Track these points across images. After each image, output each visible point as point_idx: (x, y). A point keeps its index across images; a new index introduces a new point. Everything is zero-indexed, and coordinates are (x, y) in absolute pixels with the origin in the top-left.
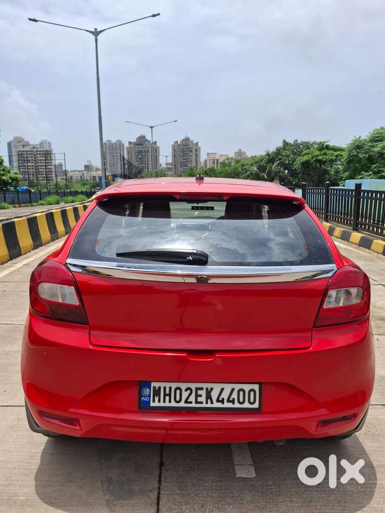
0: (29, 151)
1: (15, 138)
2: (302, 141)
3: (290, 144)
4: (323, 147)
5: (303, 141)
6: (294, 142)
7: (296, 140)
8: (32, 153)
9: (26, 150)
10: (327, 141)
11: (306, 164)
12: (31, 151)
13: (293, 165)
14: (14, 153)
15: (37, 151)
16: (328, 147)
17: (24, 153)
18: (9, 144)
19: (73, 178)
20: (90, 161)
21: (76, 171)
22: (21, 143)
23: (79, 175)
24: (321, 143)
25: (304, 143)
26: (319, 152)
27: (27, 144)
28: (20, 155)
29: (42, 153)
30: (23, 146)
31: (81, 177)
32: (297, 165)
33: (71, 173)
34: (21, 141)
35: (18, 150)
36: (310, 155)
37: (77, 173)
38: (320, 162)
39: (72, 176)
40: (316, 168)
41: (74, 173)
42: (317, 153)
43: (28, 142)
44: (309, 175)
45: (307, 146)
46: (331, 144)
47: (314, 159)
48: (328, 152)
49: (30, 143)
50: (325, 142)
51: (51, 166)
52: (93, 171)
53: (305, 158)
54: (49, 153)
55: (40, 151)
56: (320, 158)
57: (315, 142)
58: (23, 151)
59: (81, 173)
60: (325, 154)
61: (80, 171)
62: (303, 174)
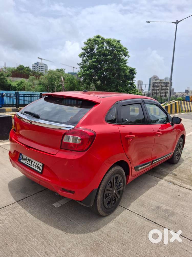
0: (158, 82)
1: (154, 76)
8: (160, 83)
9: (157, 82)
12: (159, 82)
14: (151, 83)
15: (162, 82)
17: (156, 83)
18: (150, 79)
19: (178, 96)
20: (189, 88)
21: (180, 93)
22: (155, 79)
23: (181, 95)
27: (158, 79)
28: (154, 84)
29: (164, 83)
30: (156, 80)
31: (182, 96)
33: (177, 94)
34: (155, 78)
35: (153, 82)
37: (180, 94)
39: (177, 95)
41: (179, 94)
43: (159, 78)
49: (160, 79)
51: (168, 89)
52: (190, 93)
54: (168, 83)
55: (163, 82)
58: (156, 82)
59: (182, 94)
61: (182, 93)
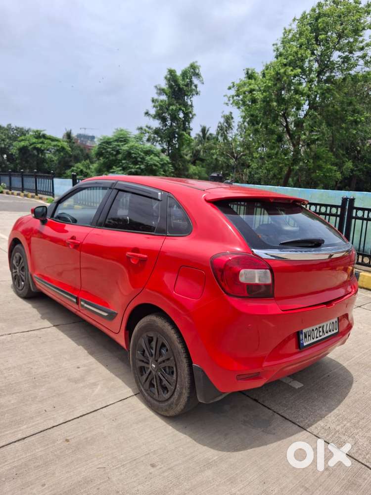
2: (16, 127)
3: (3, 128)
4: (40, 136)
5: (18, 126)
6: (8, 126)
7: (10, 125)
10: (44, 130)
11: (23, 150)
13: (9, 150)
16: (44, 136)
24: (37, 131)
25: (18, 128)
26: (37, 140)
32: (14, 150)
36: (27, 142)
38: (38, 150)
40: (34, 156)
42: (34, 140)
44: (27, 162)
45: (23, 132)
46: (48, 133)
47: (32, 146)
48: (46, 141)
50: (41, 131)
53: (22, 144)
56: (39, 146)
57: (29, 129)
60: (43, 143)
62: (21, 159)
